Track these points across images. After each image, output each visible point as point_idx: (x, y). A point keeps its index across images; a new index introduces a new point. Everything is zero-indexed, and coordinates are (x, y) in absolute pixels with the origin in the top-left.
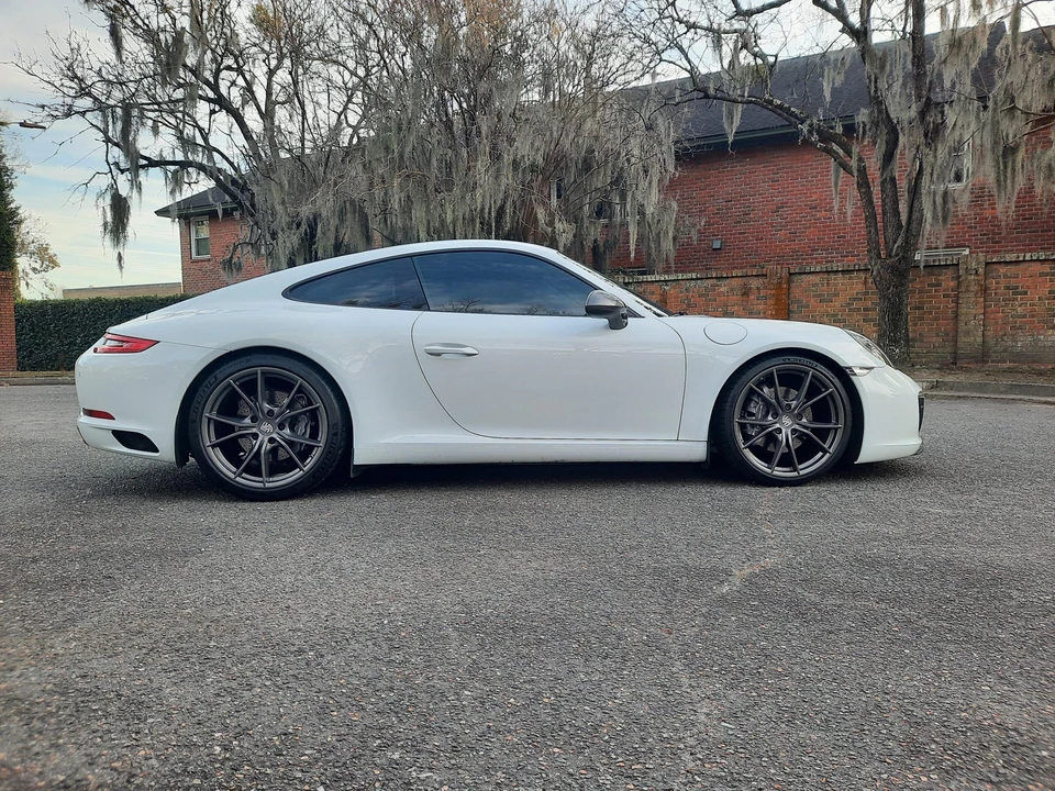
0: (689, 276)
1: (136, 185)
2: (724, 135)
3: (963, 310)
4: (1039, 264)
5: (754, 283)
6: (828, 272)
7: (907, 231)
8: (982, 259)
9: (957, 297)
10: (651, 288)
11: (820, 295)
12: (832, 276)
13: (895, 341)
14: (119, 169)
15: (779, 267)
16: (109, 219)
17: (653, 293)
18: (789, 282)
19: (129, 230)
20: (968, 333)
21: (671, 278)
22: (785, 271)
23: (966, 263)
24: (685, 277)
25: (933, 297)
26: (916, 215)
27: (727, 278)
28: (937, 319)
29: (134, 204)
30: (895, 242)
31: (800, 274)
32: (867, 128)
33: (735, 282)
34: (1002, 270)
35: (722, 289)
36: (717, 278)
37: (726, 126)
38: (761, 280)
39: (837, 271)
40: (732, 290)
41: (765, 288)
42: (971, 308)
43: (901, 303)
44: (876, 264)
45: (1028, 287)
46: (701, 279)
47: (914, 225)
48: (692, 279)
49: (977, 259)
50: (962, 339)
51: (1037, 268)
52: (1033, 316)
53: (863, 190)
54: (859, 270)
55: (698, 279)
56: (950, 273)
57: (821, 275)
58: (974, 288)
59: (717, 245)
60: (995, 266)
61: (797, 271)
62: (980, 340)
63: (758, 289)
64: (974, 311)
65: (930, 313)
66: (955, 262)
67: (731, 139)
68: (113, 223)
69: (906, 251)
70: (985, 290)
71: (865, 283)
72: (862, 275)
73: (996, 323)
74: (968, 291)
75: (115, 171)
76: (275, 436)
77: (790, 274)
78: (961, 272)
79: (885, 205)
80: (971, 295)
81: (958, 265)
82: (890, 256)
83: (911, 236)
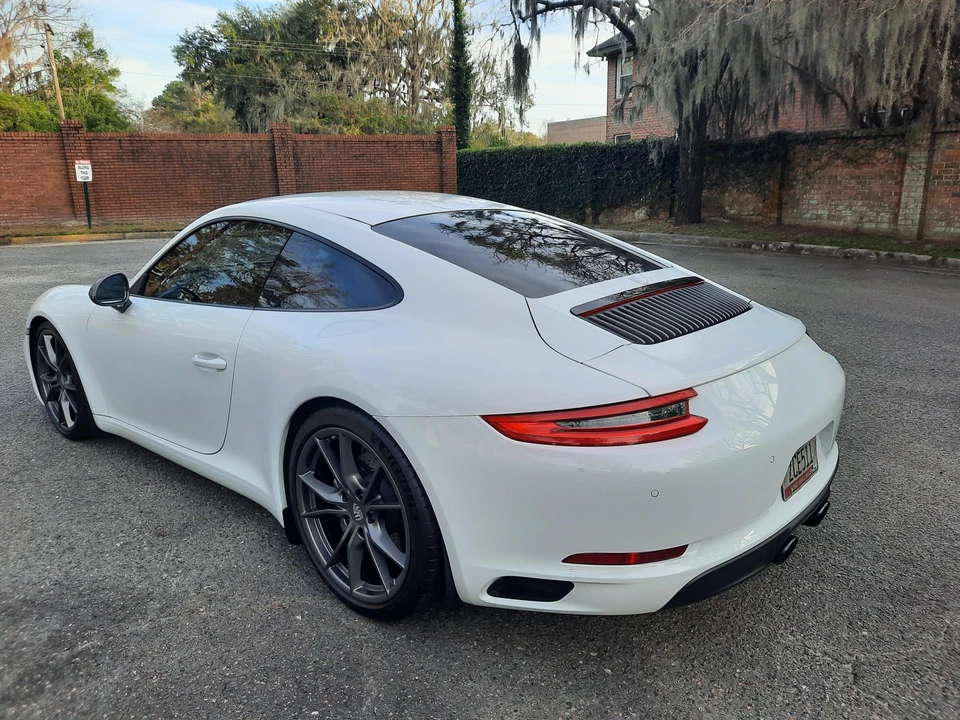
1: (535, 32)
14: (521, 17)
16: (512, 73)
19: (530, 82)
29: (533, 53)
68: (515, 75)
75: (518, 21)
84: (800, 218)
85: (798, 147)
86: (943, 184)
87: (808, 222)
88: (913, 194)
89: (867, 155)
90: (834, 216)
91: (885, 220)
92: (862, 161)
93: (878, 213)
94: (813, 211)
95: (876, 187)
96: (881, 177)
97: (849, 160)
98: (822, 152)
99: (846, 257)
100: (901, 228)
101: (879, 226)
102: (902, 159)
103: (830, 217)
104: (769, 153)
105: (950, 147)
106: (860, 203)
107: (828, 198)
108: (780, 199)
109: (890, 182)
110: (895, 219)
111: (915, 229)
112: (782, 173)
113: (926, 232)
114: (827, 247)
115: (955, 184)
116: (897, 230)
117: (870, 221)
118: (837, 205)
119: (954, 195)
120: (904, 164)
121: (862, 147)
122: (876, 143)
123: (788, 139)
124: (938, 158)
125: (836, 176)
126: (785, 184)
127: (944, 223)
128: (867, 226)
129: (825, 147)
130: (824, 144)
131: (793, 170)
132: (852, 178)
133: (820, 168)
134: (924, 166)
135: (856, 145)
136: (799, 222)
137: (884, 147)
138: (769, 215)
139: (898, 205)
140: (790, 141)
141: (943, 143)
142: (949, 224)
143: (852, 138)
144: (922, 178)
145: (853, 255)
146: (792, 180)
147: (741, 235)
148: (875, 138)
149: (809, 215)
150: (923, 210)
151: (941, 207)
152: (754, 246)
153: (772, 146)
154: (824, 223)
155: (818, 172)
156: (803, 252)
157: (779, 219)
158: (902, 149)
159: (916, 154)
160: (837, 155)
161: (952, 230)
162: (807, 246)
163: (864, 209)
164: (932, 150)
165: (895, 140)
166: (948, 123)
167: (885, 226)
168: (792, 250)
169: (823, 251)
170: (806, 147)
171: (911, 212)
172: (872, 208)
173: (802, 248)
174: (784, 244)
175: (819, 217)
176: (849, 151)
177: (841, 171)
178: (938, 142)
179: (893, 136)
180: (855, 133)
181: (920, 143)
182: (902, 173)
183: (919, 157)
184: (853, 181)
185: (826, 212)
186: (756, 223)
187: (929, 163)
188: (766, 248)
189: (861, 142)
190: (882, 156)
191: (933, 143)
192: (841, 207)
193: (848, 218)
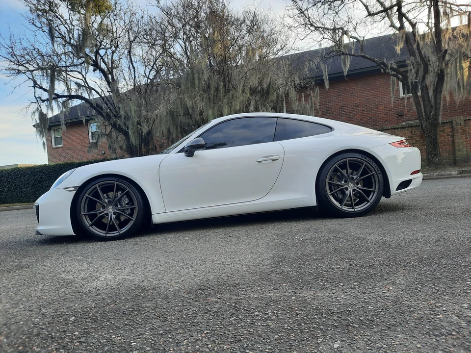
1: (50, 107)
2: (343, 72)
3: (457, 141)
6: (394, 129)
7: (436, 108)
8: (463, 118)
9: (453, 135)
12: (396, 130)
13: (436, 155)
20: (459, 150)
23: (455, 121)
25: (443, 136)
26: (438, 101)
28: (445, 145)
30: (431, 112)
32: (414, 65)
37: (343, 68)
42: (460, 140)
43: (436, 139)
44: (424, 122)
47: (438, 105)
49: (460, 118)
50: (458, 153)
53: (414, 91)
54: (408, 127)
56: (448, 125)
58: (460, 131)
60: (468, 121)
62: (465, 153)
64: (461, 141)
65: (442, 143)
66: (450, 121)
67: (346, 73)
69: (436, 116)
70: (464, 131)
71: (411, 132)
72: (410, 129)
74: (458, 132)
75: (40, 101)
78: (454, 125)
79: (424, 97)
80: (459, 134)
81: (452, 122)
82: (429, 119)
83: (437, 110)
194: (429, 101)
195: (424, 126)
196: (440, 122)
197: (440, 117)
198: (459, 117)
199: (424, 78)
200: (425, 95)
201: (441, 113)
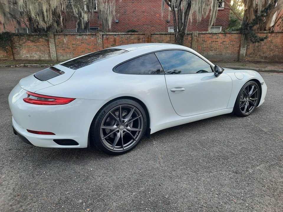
0: (122, 33)
3: (193, 46)
4: (209, 34)
5: (141, 37)
6: (161, 34)
7: (184, 24)
8: (198, 33)
9: (192, 42)
10: (110, 37)
11: (159, 41)
12: (162, 35)
15: (148, 32)
17: (111, 38)
18: (151, 37)
21: (117, 33)
22: (150, 33)
23: (194, 33)
24: (121, 34)
25: (186, 42)
26: (186, 20)
27: (134, 34)
30: (181, 27)
31: (154, 34)
33: (136, 36)
34: (202, 36)
35: (132, 38)
36: (131, 34)
38: (143, 36)
39: (163, 34)
40: (135, 38)
41: (144, 38)
44: (177, 33)
45: (207, 40)
46: (126, 35)
47: (186, 23)
48: (123, 34)
49: (197, 33)
51: (209, 35)
52: (207, 48)
53: (173, 12)
54: (169, 34)
55: (125, 34)
56: (190, 36)
57: (159, 35)
58: (196, 40)
59: (117, 21)
60: (200, 35)
61: (153, 33)
63: (142, 38)
64: (195, 46)
66: (191, 33)
69: (184, 30)
70: (198, 40)
71: (170, 38)
72: (169, 35)
73: (200, 49)
74: (194, 41)
76: (125, 130)
77: (151, 34)
78: (193, 36)
79: (179, 17)
80: (195, 42)
81: (192, 34)
82: (180, 31)
83: (185, 26)
84: (21, 57)
85: (14, 37)
86: (59, 47)
87: (24, 58)
88: (53, 50)
89: (37, 40)
90: (32, 56)
91: (47, 57)
92: (36, 41)
93: (44, 55)
94: (25, 55)
95: (42, 48)
96: (43, 46)
97: (32, 41)
98: (23, 39)
99: (42, 67)
100: (52, 58)
101: (46, 58)
102: (48, 41)
103: (30, 57)
104: (5, 38)
105: (58, 38)
106: (39, 53)
107: (29, 51)
108: (13, 52)
109: (45, 47)
110: (50, 56)
111: (56, 58)
112: (11, 44)
113: (58, 59)
114: (35, 65)
115: (62, 47)
116: (51, 59)
117: (43, 57)
118: (32, 53)
119: (63, 50)
120: (48, 42)
121: (35, 38)
122: (39, 37)
123: (10, 34)
124: (56, 41)
125: (29, 45)
126: (13, 48)
127: (62, 57)
128: (42, 58)
129: (23, 37)
130: (23, 36)
131: (15, 44)
132: (34, 46)
133: (23, 43)
134: (54, 43)
135: (33, 37)
136: (21, 58)
137: (41, 38)
138: (10, 57)
139: (50, 52)
140: (11, 35)
141: (57, 37)
142: (63, 57)
143: (31, 35)
144: (54, 46)
145: (44, 66)
146: (15, 47)
147: (5, 63)
148: (38, 35)
149: (24, 57)
150: (56, 53)
151: (60, 53)
152: (11, 66)
153: (5, 36)
154: (29, 58)
155: (23, 44)
156: (29, 67)
157: (14, 58)
158: (47, 38)
159: (51, 40)
160: (28, 40)
161: (64, 58)
162: (29, 65)
163: (40, 54)
164: (55, 39)
165: (44, 36)
166: (57, 32)
167: (47, 58)
168: (25, 66)
169: (35, 66)
170: (17, 37)
171: (54, 55)
172: (42, 54)
173: (28, 66)
174: (21, 65)
175: (27, 57)
176: (32, 38)
177: (31, 44)
178: (55, 37)
179: (43, 35)
180: (32, 34)
181: (51, 37)
182: (48, 44)
183: (52, 40)
184: (35, 47)
185: (29, 55)
186: (6, 60)
187: (55, 42)
188: (16, 66)
189: (34, 36)
190: (42, 40)
191: (54, 37)
192: (33, 54)
193: (36, 57)
194: (181, 19)
195: (176, 36)
196: (186, 33)
197: (186, 30)
198: (196, 31)
199: (180, 4)
200: (179, 15)
201: (187, 28)
